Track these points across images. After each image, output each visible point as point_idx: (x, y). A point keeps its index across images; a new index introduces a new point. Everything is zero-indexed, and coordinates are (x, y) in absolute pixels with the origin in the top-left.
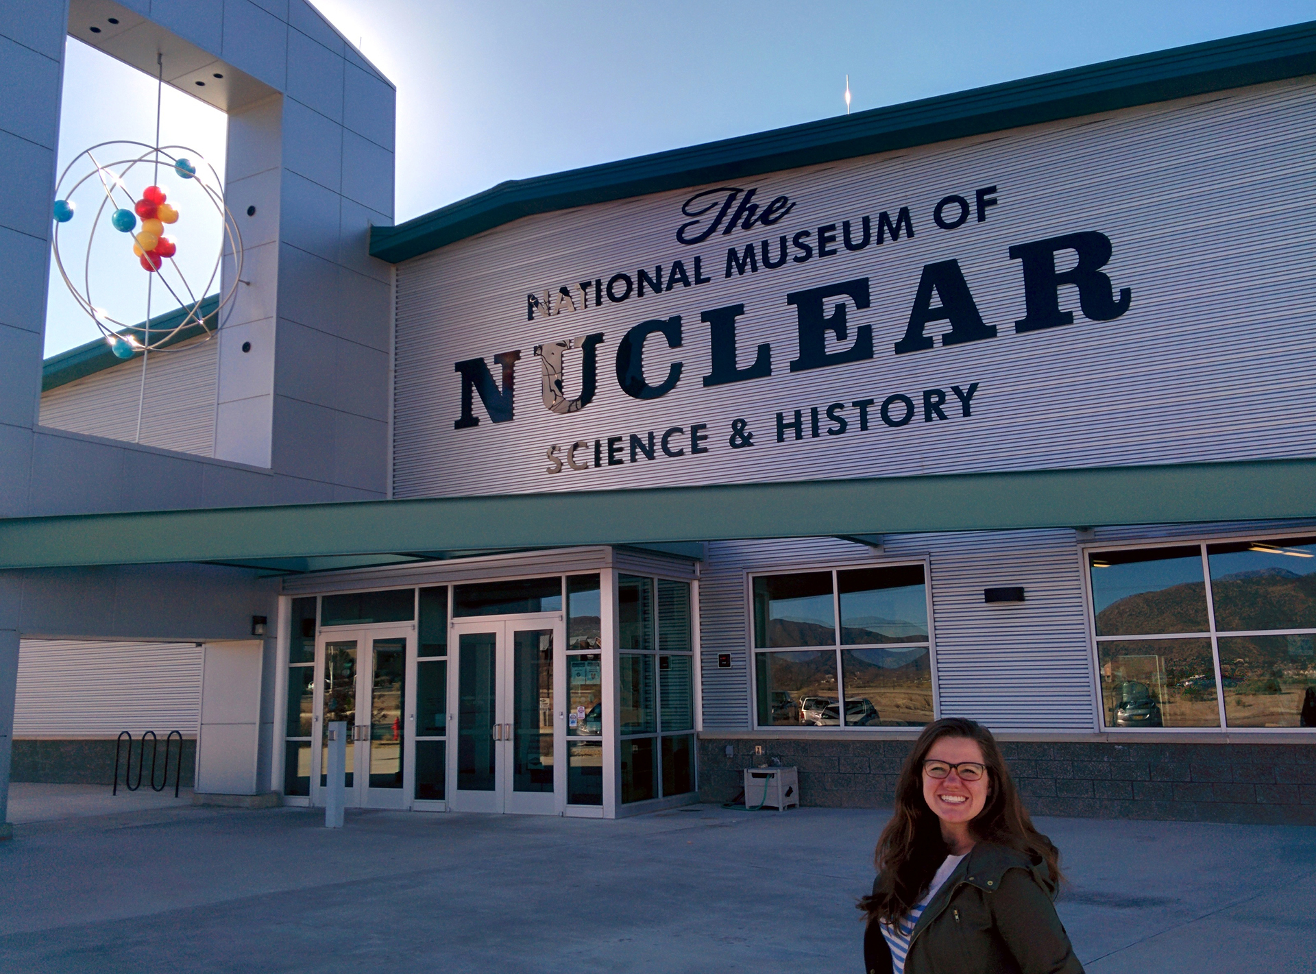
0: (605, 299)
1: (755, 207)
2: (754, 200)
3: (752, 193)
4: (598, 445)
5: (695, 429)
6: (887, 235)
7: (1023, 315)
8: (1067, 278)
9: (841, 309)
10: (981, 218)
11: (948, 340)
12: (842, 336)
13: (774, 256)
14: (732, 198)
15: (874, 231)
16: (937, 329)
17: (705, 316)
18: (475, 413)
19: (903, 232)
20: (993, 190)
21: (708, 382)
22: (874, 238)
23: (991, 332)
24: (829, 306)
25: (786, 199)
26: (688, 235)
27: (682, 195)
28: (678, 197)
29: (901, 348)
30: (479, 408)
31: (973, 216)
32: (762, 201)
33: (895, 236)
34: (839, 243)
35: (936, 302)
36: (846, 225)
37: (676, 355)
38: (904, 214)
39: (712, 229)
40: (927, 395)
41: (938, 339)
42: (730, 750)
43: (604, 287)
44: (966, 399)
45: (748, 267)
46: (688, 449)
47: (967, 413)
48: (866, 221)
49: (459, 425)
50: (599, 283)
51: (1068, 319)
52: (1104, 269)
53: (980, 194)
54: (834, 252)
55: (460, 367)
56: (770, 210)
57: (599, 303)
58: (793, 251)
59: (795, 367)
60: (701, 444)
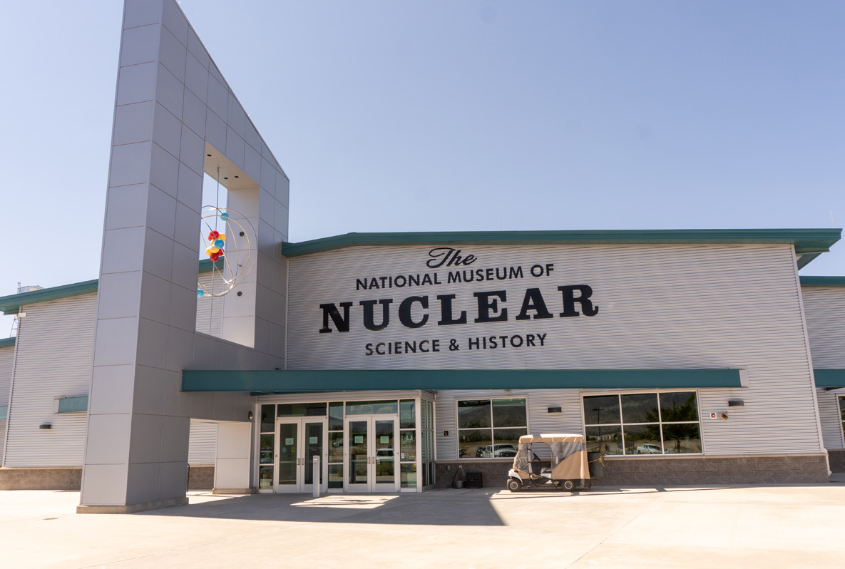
0: (393, 285)
1: (460, 258)
2: (460, 254)
3: (459, 252)
4: (390, 344)
5: (434, 342)
6: (513, 276)
7: (562, 311)
8: (577, 300)
9: (495, 301)
10: (548, 274)
11: (535, 317)
12: (495, 311)
13: (468, 277)
14: (450, 253)
15: (508, 274)
16: (532, 312)
17: (439, 297)
18: (329, 327)
19: (519, 275)
20: (552, 265)
21: (440, 323)
22: (508, 276)
23: (551, 316)
24: (490, 299)
25: (473, 256)
26: (431, 264)
27: (429, 248)
28: (428, 248)
29: (518, 318)
30: (332, 325)
31: (545, 273)
32: (464, 255)
33: (516, 276)
34: (494, 276)
35: (531, 303)
36: (497, 270)
37: (426, 311)
39: (442, 263)
40: (528, 336)
41: (532, 316)
42: (449, 467)
43: (393, 280)
44: (542, 339)
45: (457, 280)
46: (431, 349)
47: (542, 344)
48: (505, 269)
49: (321, 331)
50: (391, 278)
51: (577, 314)
52: (589, 299)
53: (548, 266)
54: (493, 279)
55: (322, 306)
56: (466, 260)
57: (390, 286)
58: (476, 276)
59: (477, 321)
60: (436, 348)
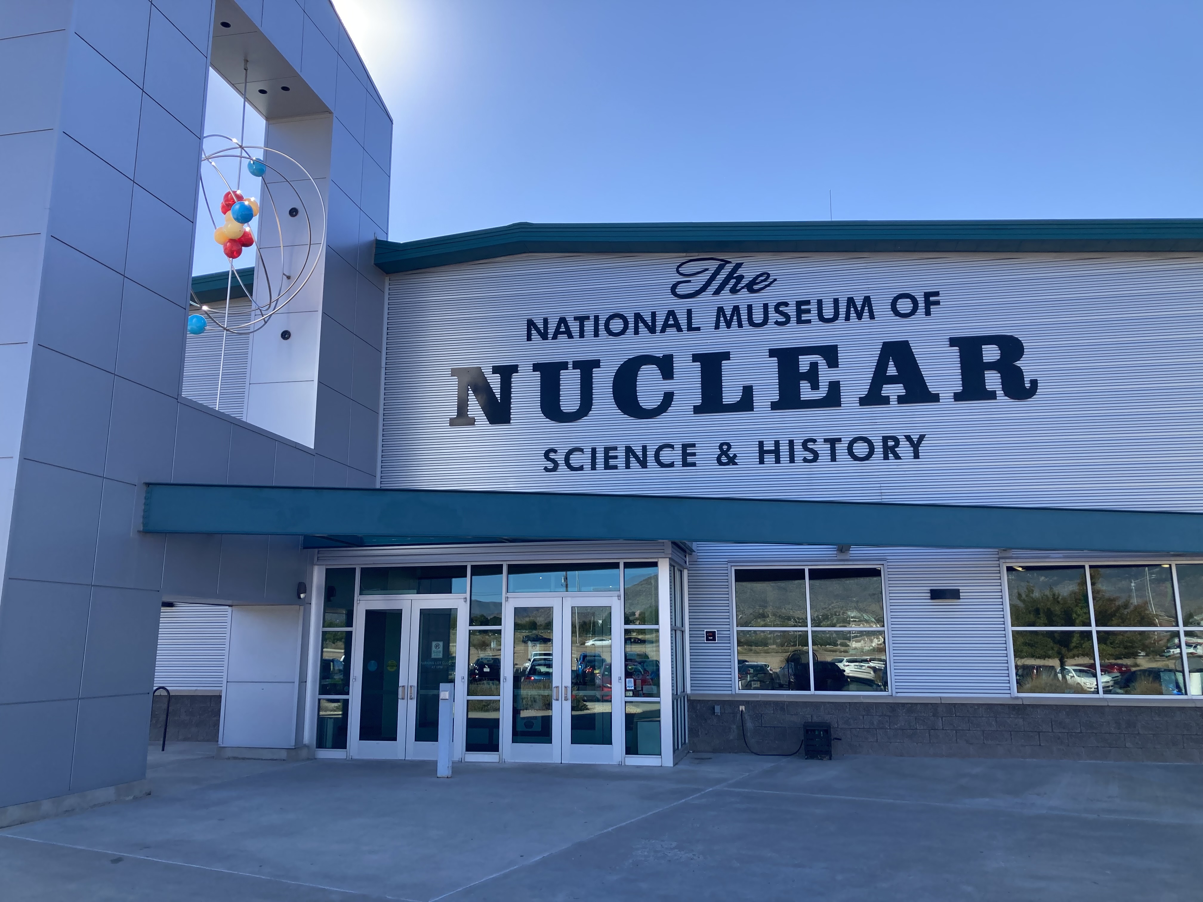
0: (602, 332)
1: (741, 277)
2: (740, 272)
3: (739, 266)
4: (594, 451)
5: (685, 447)
6: (853, 315)
7: (959, 389)
8: (991, 366)
9: (814, 366)
10: (928, 313)
11: (901, 400)
12: (815, 386)
13: (758, 317)
14: (720, 268)
15: (842, 310)
16: (893, 391)
17: (696, 358)
18: (470, 414)
19: (866, 314)
20: (937, 294)
21: (697, 410)
22: (842, 316)
23: (935, 398)
24: (804, 363)
25: (769, 276)
26: (680, 290)
27: (678, 258)
28: (675, 259)
29: (864, 401)
30: (475, 408)
31: (921, 310)
32: (748, 272)
33: (860, 316)
34: (813, 315)
35: (892, 370)
36: (820, 303)
37: (668, 386)
38: (867, 300)
39: (703, 289)
40: (885, 439)
41: (893, 399)
42: (717, 709)
43: (602, 322)
44: (916, 445)
45: (735, 323)
46: (679, 462)
47: (916, 456)
48: (836, 301)
49: (454, 422)
50: (597, 318)
51: (992, 395)
52: (1018, 363)
53: (927, 295)
54: (809, 321)
55: (455, 372)
56: (753, 282)
57: (596, 334)
58: (773, 316)
59: (775, 406)
60: (690, 459)
